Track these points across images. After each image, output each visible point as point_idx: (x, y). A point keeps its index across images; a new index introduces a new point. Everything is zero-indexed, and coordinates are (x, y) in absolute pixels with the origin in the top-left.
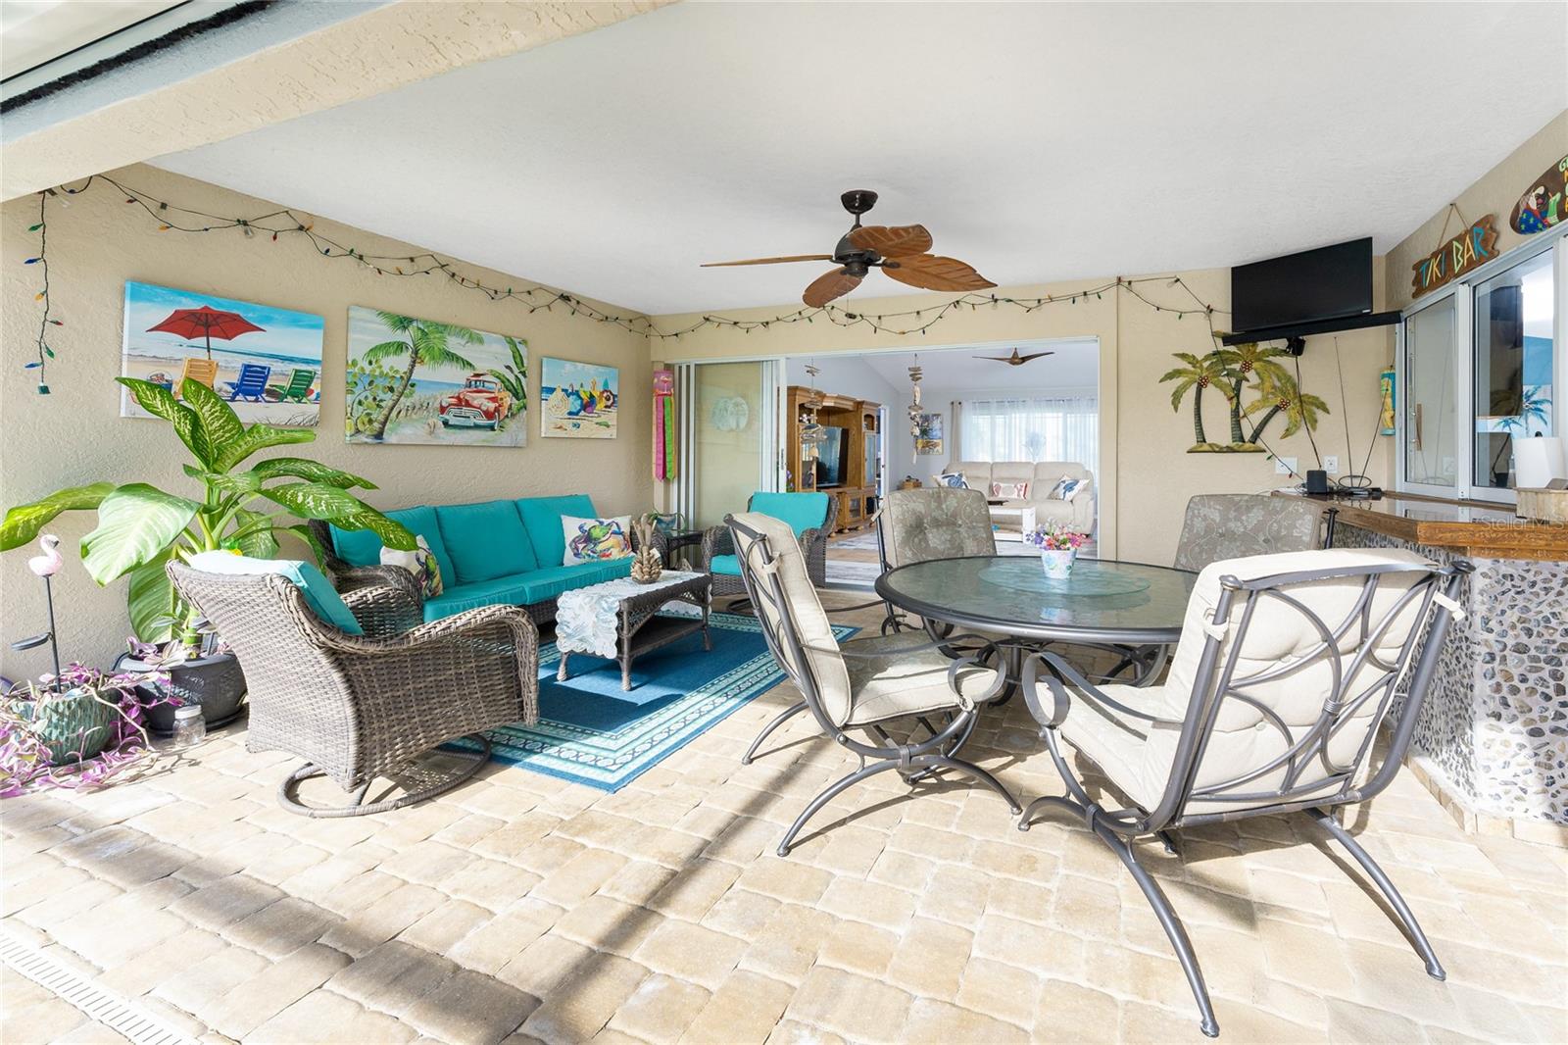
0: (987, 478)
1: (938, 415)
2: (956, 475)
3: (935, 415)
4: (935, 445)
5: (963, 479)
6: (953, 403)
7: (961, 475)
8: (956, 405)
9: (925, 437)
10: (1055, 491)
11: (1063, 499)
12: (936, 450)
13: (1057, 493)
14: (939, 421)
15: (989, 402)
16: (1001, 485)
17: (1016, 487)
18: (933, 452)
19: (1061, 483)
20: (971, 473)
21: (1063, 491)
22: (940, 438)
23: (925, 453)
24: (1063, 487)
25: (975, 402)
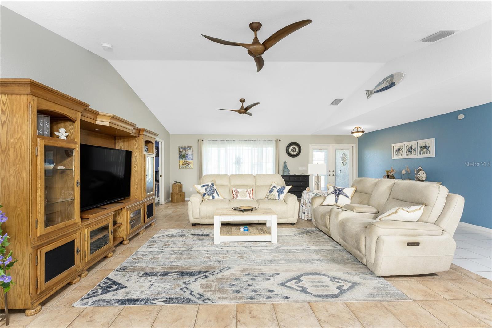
0: (227, 186)
1: (190, 147)
2: (210, 184)
3: (188, 147)
4: (189, 164)
5: (215, 187)
6: (198, 140)
7: (213, 184)
8: (200, 141)
9: (184, 159)
10: (271, 194)
11: (279, 200)
12: (189, 166)
13: (273, 195)
14: (191, 150)
15: (217, 140)
16: (238, 190)
17: (247, 191)
18: (188, 167)
19: (274, 188)
20: (218, 182)
21: (277, 194)
22: (192, 160)
23: (184, 168)
24: (276, 191)
25: (210, 140)
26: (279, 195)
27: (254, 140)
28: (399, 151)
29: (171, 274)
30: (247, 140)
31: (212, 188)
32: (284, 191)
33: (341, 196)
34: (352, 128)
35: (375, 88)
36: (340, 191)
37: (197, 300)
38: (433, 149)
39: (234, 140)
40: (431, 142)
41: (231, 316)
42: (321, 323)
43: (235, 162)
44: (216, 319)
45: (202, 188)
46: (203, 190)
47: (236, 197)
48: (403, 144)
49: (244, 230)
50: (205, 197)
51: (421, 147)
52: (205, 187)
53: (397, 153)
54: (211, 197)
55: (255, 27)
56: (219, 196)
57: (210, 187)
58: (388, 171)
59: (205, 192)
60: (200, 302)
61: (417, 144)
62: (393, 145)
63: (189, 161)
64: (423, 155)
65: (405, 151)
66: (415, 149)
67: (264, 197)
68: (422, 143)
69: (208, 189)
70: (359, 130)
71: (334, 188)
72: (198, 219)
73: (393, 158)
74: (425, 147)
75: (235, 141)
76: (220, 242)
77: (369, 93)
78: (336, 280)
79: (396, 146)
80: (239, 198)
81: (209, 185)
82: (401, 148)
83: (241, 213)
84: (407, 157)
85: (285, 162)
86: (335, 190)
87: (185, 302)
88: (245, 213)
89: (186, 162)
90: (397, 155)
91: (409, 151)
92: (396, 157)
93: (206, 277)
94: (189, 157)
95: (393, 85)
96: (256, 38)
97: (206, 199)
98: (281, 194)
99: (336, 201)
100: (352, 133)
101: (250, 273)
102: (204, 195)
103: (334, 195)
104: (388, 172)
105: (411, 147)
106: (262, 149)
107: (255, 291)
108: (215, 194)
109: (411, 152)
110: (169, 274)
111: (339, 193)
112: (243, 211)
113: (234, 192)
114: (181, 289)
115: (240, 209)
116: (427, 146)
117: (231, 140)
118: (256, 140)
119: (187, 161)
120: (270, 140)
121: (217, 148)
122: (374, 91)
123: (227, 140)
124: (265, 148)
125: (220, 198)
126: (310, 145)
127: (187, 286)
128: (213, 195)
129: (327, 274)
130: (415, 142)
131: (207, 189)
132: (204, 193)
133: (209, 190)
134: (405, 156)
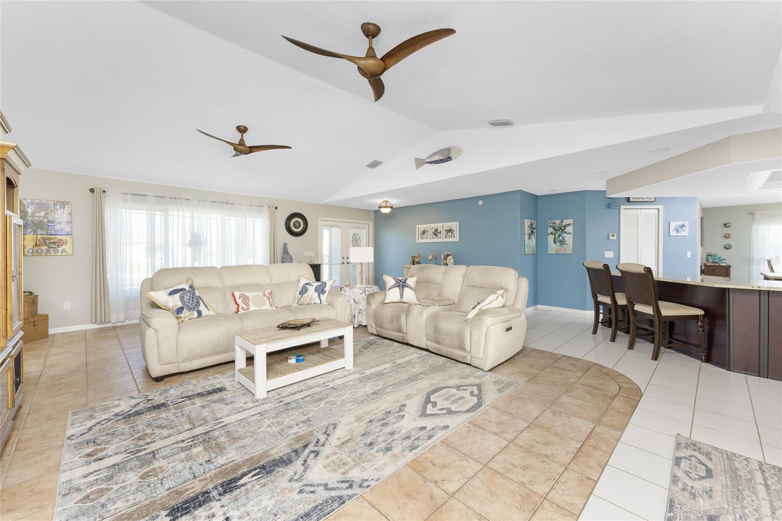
0: (219, 288)
1: (63, 204)
2: (187, 288)
3: (56, 203)
4: (59, 244)
5: (197, 294)
6: (92, 190)
8: (97, 192)
9: (40, 233)
10: (305, 295)
11: (321, 303)
12: (60, 249)
13: (309, 297)
14: (66, 211)
15: (145, 195)
16: (247, 294)
17: (265, 295)
18: (55, 252)
19: (307, 286)
20: (198, 282)
21: (316, 294)
22: (68, 234)
23: (40, 254)
24: (314, 290)
25: (126, 194)
26: (319, 296)
27: (231, 204)
28: (424, 233)
29: (241, 482)
30: (216, 202)
31: (193, 295)
32: (325, 289)
33: (406, 289)
34: (379, 201)
35: (428, 158)
36: (403, 283)
37: (350, 492)
38: (457, 233)
39: (189, 199)
40: (455, 225)
41: (421, 482)
42: (500, 435)
43: (190, 242)
44: (410, 498)
45: (170, 296)
46: (175, 301)
47: (245, 307)
48: (428, 226)
49: (297, 361)
50: (182, 315)
51: (446, 231)
52: (179, 294)
53: (422, 235)
54: (195, 314)
55: (371, 31)
56: (208, 309)
57: (188, 294)
58: (415, 257)
59: (180, 305)
60: (356, 490)
61: (443, 226)
62: (417, 226)
63: (59, 237)
64: (448, 239)
65: (430, 233)
66: (440, 232)
67: (292, 302)
68: (447, 225)
69: (186, 298)
70: (388, 205)
71: (395, 280)
72: (174, 363)
73: (417, 241)
74: (450, 231)
75: (190, 201)
76: (267, 392)
77: (420, 163)
78: (461, 388)
79: (422, 227)
80: (252, 308)
81: (185, 289)
82: (427, 230)
83: (296, 332)
84: (432, 241)
85: (285, 244)
86: (397, 282)
87: (337, 505)
88: (302, 330)
89: (49, 239)
90: (422, 238)
91: (434, 234)
92: (421, 241)
93: (317, 453)
94: (58, 227)
95: (449, 159)
96: (371, 48)
97: (186, 319)
98: (323, 294)
99: (402, 296)
100: (380, 207)
101: (372, 418)
102: (180, 310)
103: (397, 289)
104: (413, 257)
105: (437, 230)
106: (247, 220)
107: (409, 437)
108: (202, 308)
109: (436, 235)
110: (238, 483)
111: (403, 285)
112: (297, 328)
113: (240, 298)
114: (301, 492)
115: (293, 326)
116: (452, 230)
117: (181, 199)
118: (234, 204)
119: (53, 236)
120: (260, 206)
121: (145, 212)
122: (426, 161)
123: (170, 198)
124: (251, 219)
125: (211, 313)
126: (320, 219)
127: (304, 482)
128: (200, 309)
129: (447, 385)
130: (440, 225)
131: (183, 297)
132: (179, 307)
133: (189, 300)
134: (430, 239)
